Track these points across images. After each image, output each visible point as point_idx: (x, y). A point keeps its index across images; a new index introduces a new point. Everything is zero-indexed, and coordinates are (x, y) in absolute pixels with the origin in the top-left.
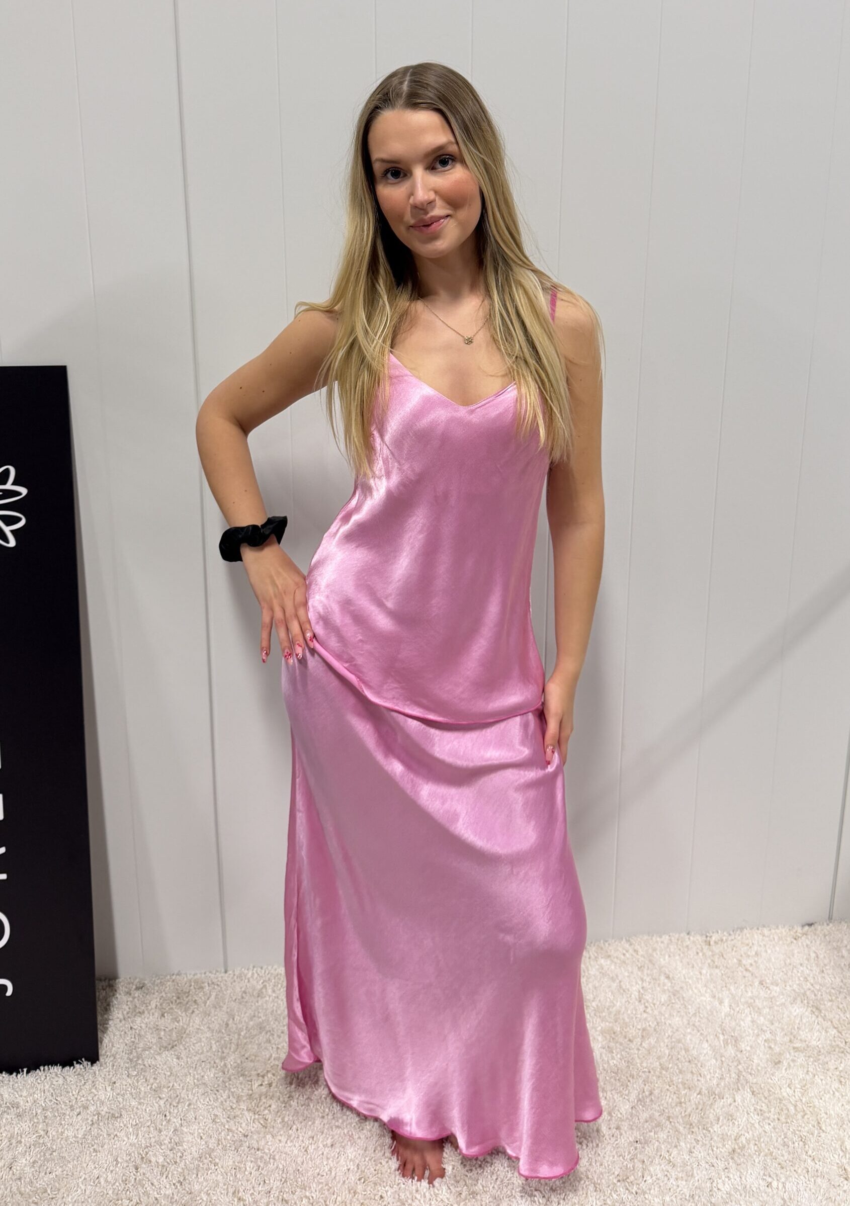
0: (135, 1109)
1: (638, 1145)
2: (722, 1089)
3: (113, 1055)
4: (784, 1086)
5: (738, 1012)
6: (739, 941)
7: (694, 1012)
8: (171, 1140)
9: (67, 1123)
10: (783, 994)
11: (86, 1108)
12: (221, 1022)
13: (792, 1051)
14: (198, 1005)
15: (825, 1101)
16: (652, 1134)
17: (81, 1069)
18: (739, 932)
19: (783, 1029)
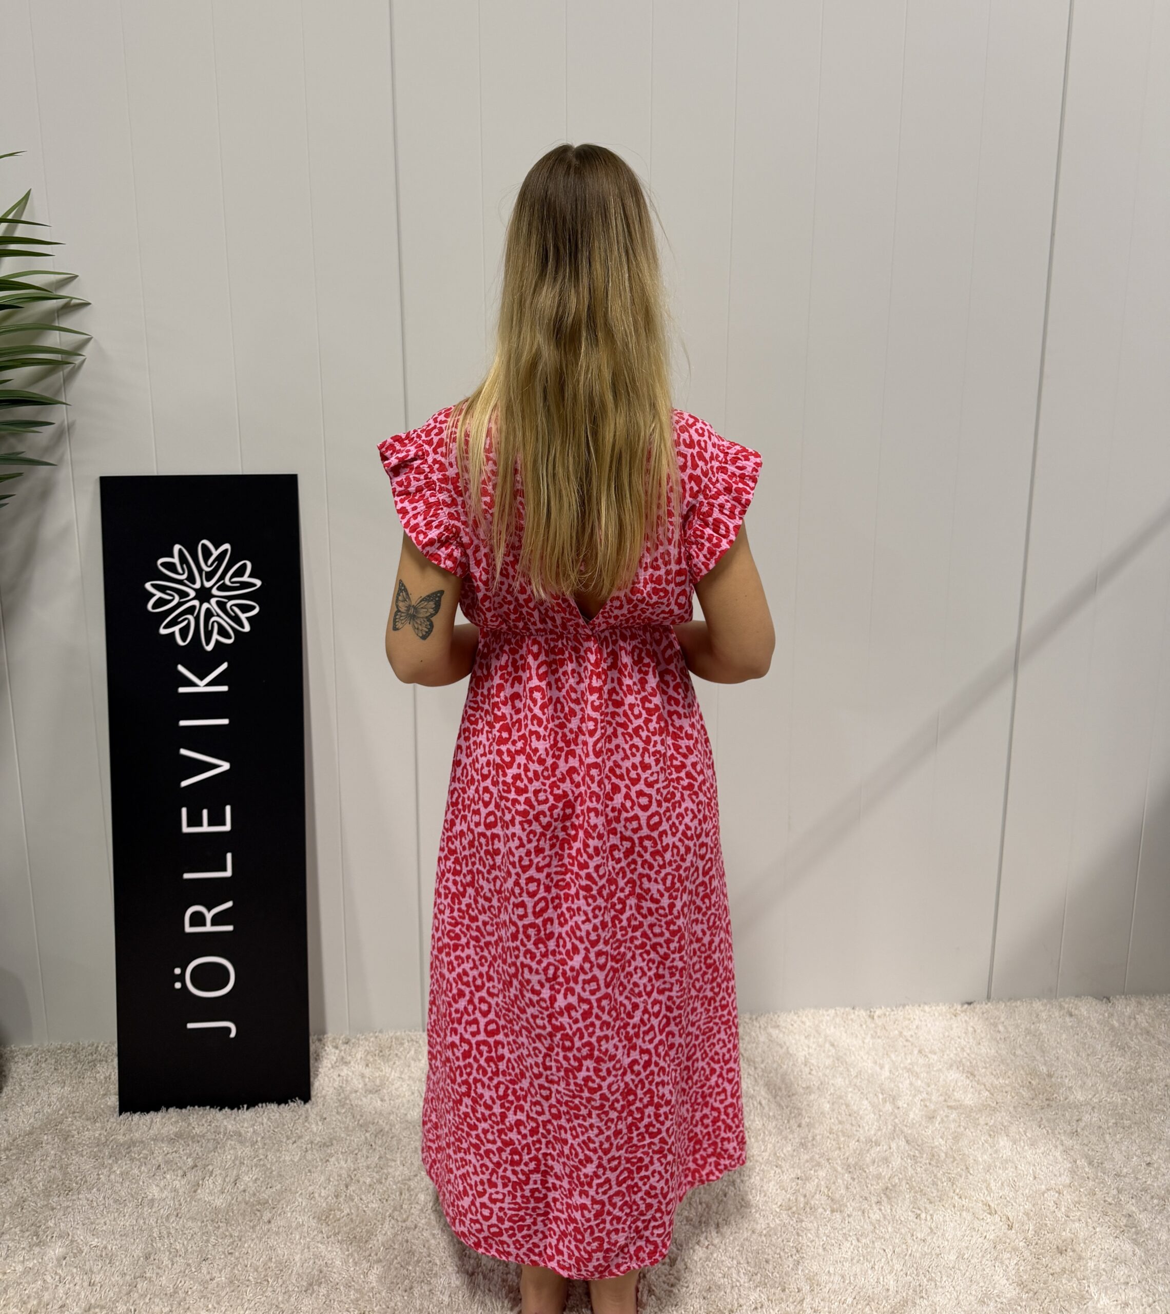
1: (799, 1181)
2: (878, 1138)
3: (323, 1096)
4: (936, 1137)
5: (897, 1075)
6: (900, 1015)
7: (855, 1075)
9: (284, 1149)
10: (940, 1062)
11: (300, 1137)
13: (946, 1109)
15: (974, 1150)
16: (812, 1172)
17: (295, 1106)
18: (901, 1008)
19: (938, 1090)
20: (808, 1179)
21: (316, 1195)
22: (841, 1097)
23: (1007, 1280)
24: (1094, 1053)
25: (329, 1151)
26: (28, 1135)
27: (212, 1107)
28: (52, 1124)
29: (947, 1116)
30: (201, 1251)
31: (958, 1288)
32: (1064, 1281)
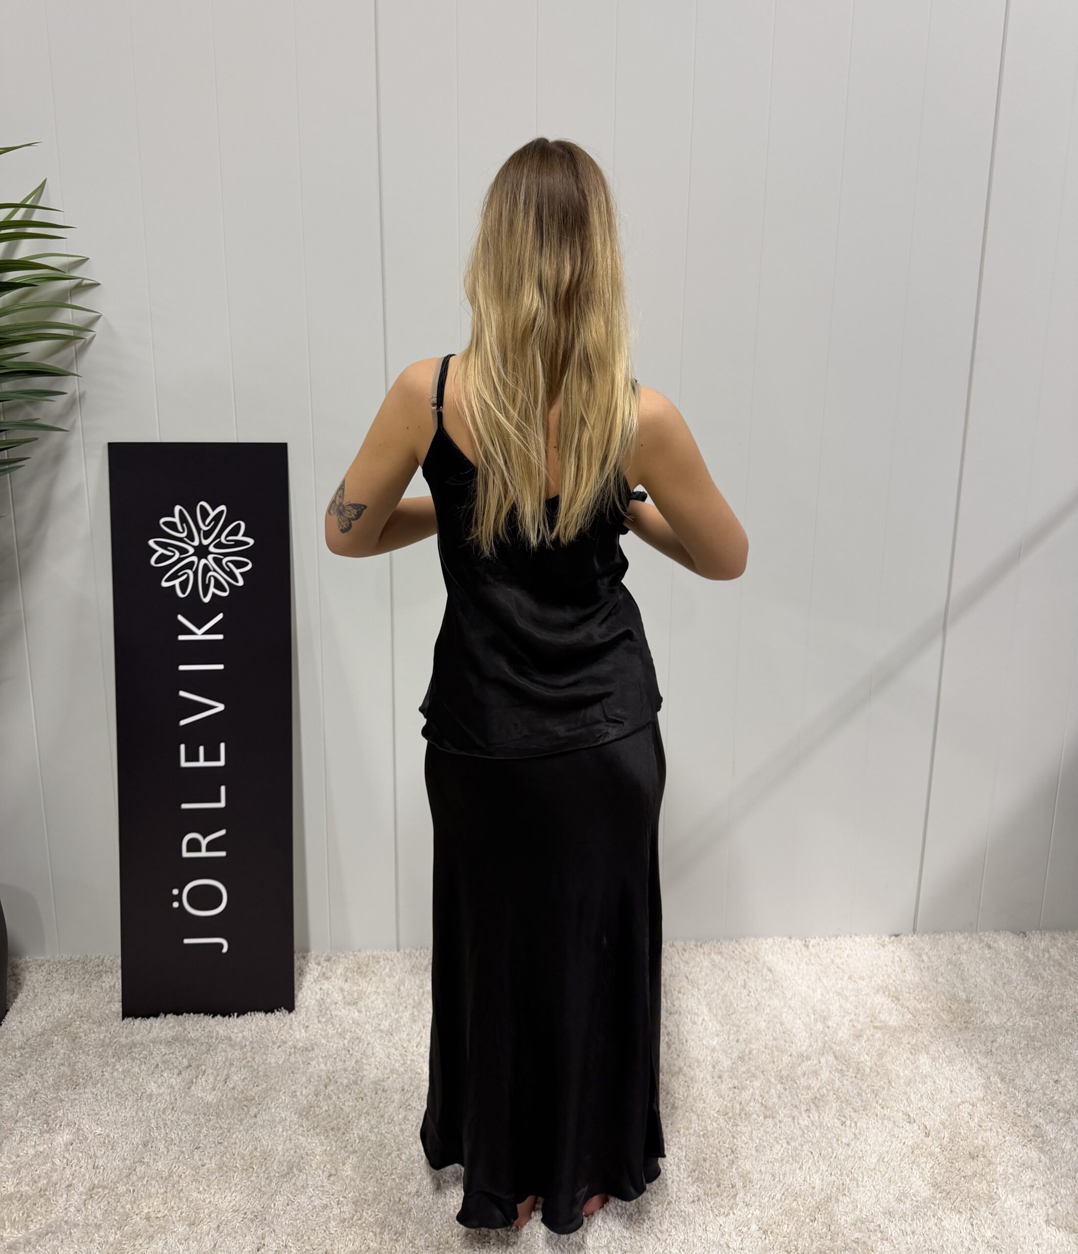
0: (324, 1045)
1: (736, 1090)
2: (809, 1053)
3: (305, 1007)
4: (862, 1054)
5: (828, 998)
6: (832, 945)
7: (789, 997)
10: (868, 986)
11: (285, 1043)
12: (394, 988)
13: (872, 1030)
14: (375, 974)
15: (896, 1066)
16: (748, 1082)
17: (280, 1015)
18: (834, 938)
19: (866, 1012)
20: (744, 1088)
21: (298, 1093)
22: (776, 1017)
23: (923, 1181)
24: (1010, 982)
25: (310, 1055)
26: (40, 1035)
27: (206, 1014)
28: (62, 1027)
29: (873, 1035)
30: (194, 1140)
31: (878, 1187)
32: (974, 1183)
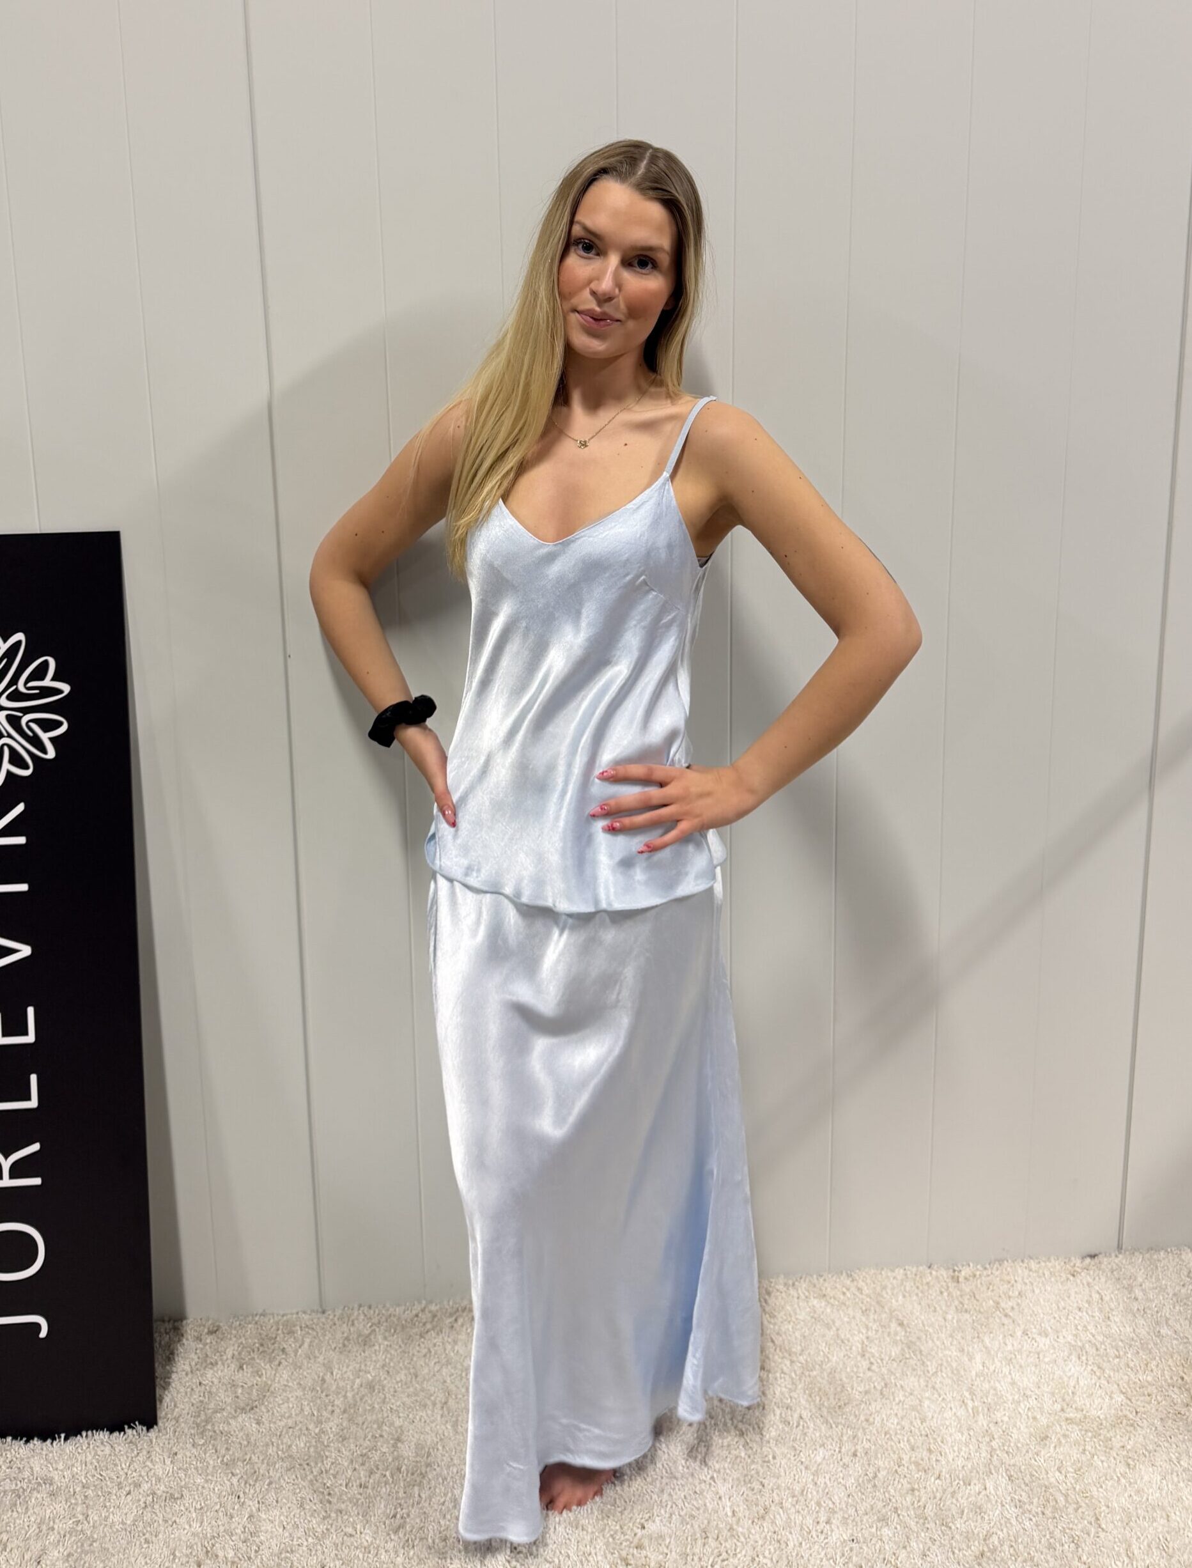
0: (200, 1488)
1: (854, 1545)
2: (968, 1472)
3: (175, 1418)
4: (1052, 1470)
5: (994, 1371)
6: (997, 1277)
7: (934, 1370)
8: (245, 1529)
9: (112, 1505)
10: (1054, 1348)
11: (137, 1485)
12: (316, 1378)
14: (286, 1354)
15: (1106, 1490)
16: (874, 1530)
17: (134, 1436)
19: (1054, 1395)
22: (915, 1407)
25: (177, 1507)
27: (15, 1438)
29: (1067, 1436)
